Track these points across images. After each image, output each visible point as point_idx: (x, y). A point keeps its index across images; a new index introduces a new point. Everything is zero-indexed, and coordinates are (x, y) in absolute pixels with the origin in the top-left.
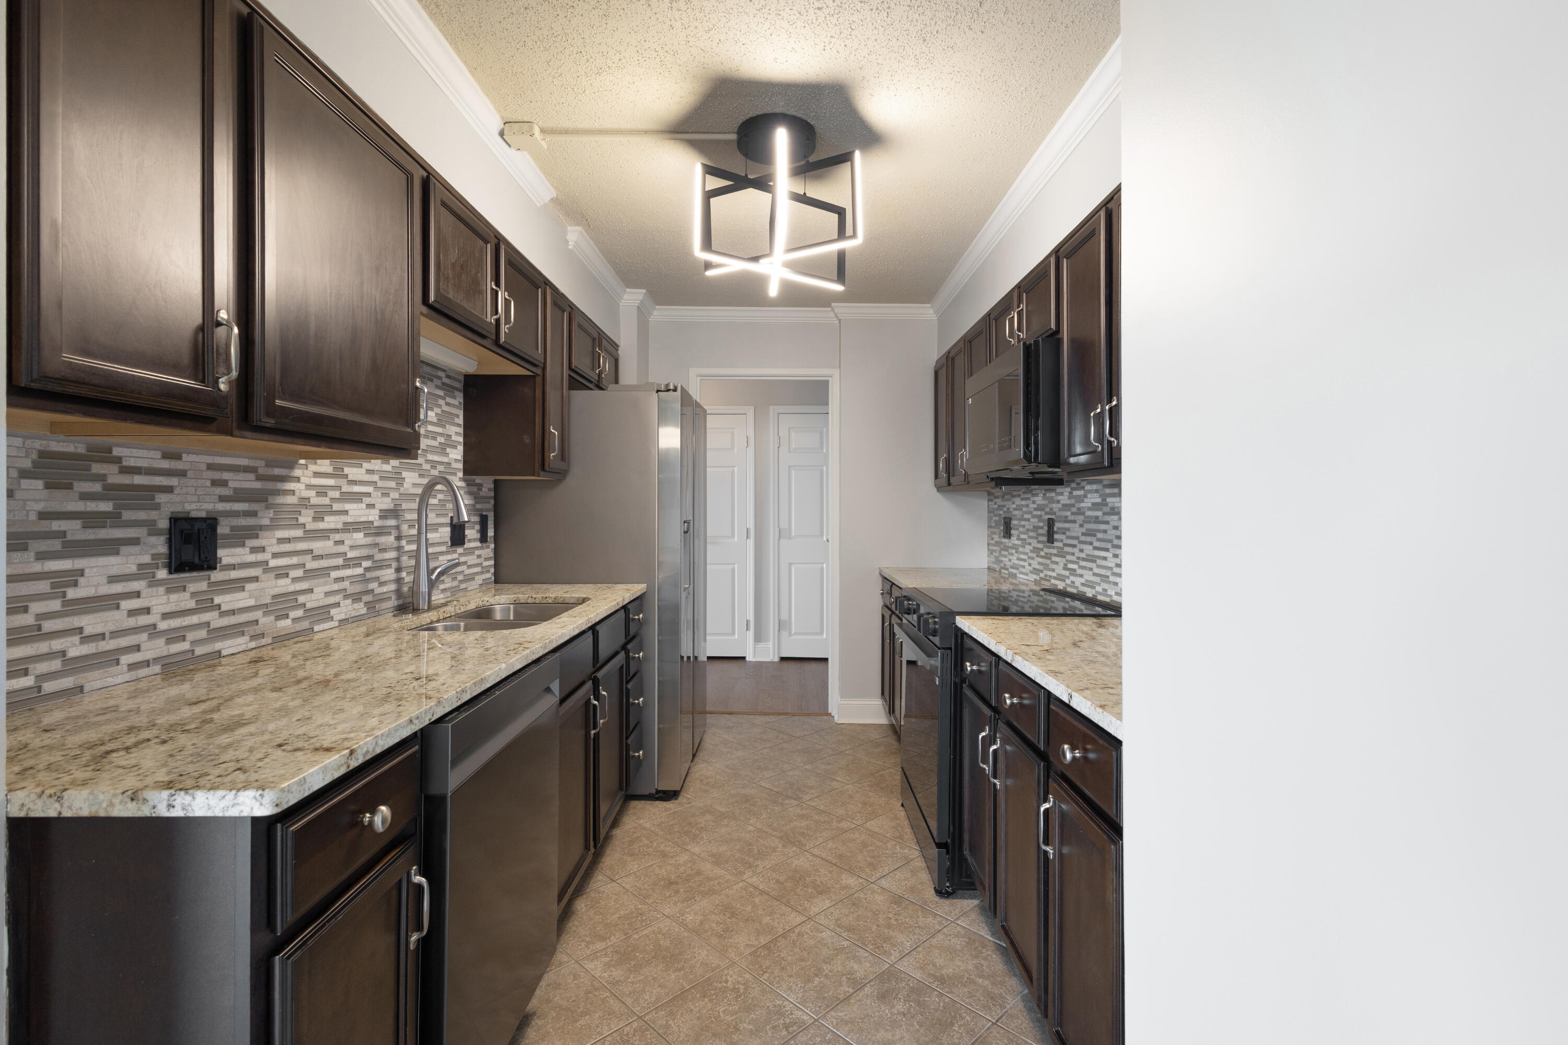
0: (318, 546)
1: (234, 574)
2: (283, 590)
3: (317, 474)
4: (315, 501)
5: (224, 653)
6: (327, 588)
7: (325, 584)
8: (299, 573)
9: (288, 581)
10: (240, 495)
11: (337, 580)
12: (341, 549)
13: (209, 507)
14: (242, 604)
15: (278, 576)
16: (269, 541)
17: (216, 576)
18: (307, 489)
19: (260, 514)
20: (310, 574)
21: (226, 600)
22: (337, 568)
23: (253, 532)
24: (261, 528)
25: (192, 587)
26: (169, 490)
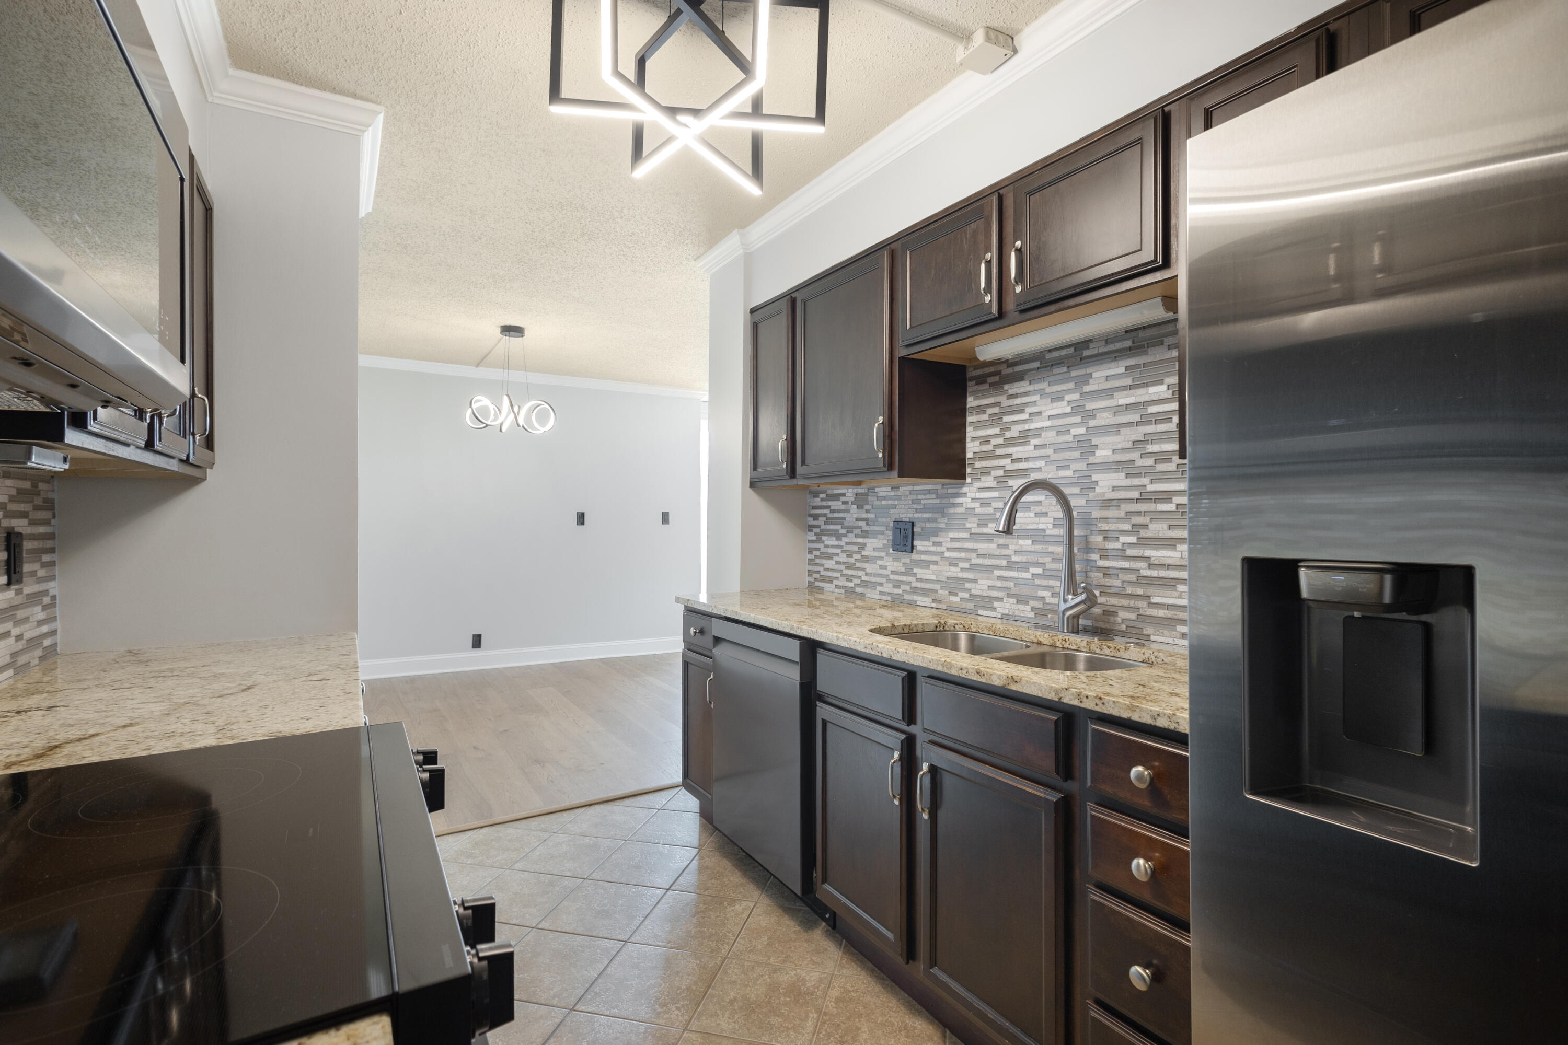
0: (983, 547)
1: (924, 557)
2: (954, 575)
3: (980, 489)
4: (978, 511)
5: (918, 603)
6: (990, 583)
7: (988, 579)
8: (966, 565)
9: (958, 569)
10: (925, 509)
11: (1000, 578)
12: (1005, 552)
13: (910, 515)
14: (928, 577)
15: (951, 564)
16: (945, 539)
17: (914, 556)
18: (972, 502)
19: (939, 520)
20: (974, 568)
21: (920, 572)
22: (999, 567)
23: (935, 532)
24: (941, 530)
25: (903, 560)
26: (894, 507)
